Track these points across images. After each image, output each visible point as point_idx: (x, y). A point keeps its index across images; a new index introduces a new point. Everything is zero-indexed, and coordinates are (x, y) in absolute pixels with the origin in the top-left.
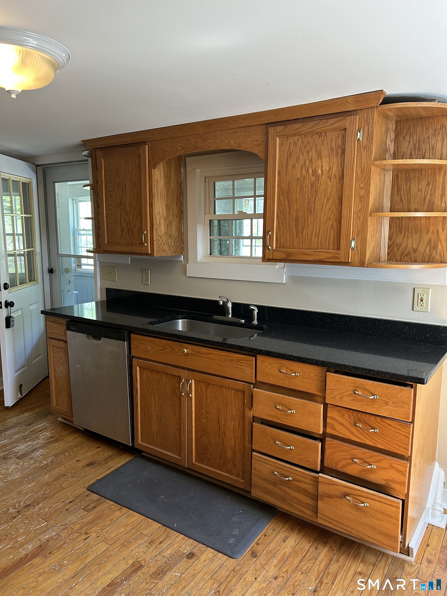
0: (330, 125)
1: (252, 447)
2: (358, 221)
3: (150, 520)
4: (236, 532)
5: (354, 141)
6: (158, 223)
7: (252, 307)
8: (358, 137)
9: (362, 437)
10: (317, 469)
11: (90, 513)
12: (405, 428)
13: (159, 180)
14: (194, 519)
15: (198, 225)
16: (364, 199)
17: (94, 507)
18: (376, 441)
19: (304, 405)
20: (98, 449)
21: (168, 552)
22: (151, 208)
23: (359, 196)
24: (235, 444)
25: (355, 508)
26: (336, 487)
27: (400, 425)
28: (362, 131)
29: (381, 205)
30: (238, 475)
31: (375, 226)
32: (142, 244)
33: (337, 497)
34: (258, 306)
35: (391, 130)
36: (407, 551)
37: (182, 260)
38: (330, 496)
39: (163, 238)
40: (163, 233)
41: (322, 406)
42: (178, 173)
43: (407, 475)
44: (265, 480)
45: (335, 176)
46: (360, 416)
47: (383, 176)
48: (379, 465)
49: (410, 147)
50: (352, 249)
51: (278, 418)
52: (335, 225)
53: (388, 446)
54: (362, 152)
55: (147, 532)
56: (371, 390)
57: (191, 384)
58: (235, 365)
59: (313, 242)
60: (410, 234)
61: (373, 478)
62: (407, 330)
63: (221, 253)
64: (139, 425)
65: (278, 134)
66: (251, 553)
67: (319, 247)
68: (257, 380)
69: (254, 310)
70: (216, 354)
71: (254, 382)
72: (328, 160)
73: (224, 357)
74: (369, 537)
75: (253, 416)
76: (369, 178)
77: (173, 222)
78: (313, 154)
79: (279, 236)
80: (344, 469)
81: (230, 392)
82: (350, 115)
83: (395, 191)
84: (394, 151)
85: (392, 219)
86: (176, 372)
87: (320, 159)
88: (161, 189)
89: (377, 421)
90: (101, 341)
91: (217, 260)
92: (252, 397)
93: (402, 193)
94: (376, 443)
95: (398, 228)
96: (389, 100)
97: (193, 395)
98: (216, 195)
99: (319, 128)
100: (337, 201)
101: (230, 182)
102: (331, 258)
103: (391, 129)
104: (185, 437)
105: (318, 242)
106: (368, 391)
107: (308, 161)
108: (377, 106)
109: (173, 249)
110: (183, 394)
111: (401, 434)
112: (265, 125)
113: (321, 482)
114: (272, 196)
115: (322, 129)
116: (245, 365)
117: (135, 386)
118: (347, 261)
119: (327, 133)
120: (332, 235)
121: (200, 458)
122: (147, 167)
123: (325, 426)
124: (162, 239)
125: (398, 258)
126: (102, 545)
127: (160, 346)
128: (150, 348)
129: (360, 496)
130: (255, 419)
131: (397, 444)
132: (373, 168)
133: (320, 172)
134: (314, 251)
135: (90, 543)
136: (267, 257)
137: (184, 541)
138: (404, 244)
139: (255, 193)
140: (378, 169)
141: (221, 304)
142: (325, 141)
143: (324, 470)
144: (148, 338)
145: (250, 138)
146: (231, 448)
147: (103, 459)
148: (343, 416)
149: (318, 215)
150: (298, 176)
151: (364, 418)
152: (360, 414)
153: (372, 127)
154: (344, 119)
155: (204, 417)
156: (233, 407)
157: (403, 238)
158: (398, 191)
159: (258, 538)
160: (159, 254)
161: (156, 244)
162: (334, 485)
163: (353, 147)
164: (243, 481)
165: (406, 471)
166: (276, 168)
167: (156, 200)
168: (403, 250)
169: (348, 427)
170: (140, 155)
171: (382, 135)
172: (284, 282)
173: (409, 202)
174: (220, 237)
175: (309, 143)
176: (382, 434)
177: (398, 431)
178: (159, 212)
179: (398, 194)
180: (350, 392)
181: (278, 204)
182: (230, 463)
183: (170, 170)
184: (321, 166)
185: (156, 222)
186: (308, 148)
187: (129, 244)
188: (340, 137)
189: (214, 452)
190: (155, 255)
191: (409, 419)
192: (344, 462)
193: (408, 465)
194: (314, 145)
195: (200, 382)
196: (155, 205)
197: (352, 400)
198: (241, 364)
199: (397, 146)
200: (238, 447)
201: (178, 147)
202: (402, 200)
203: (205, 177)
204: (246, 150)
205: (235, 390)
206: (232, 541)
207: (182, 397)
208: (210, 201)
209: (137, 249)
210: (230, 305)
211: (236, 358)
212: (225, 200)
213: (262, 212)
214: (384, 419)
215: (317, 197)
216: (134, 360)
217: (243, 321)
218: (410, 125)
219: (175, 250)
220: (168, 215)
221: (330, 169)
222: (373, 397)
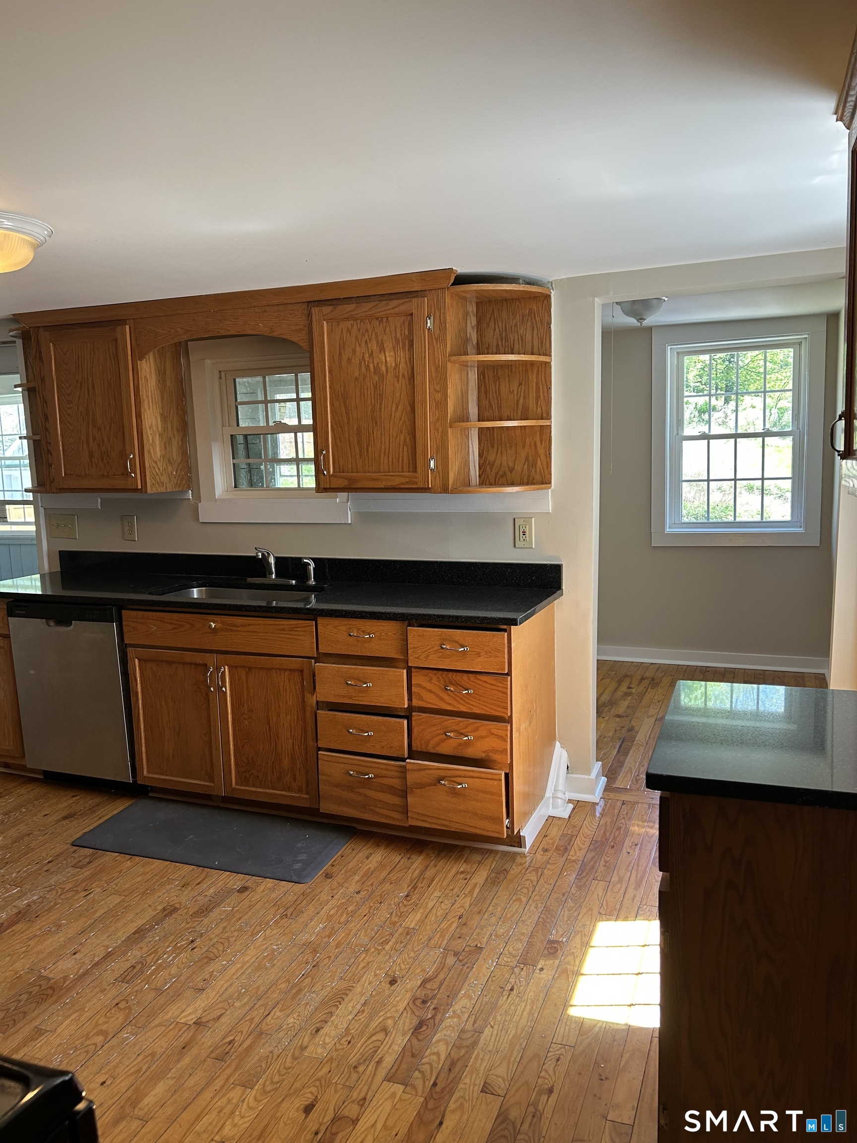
0: (393, 308)
1: (317, 745)
2: (436, 434)
3: (178, 864)
4: (303, 857)
5: (423, 330)
6: (151, 441)
7: (305, 561)
8: (429, 325)
9: (456, 704)
10: (404, 755)
11: (84, 870)
12: (502, 683)
13: (148, 376)
14: (243, 853)
15: (212, 443)
16: (441, 404)
17: (90, 862)
18: (471, 705)
19: (382, 674)
20: (75, 798)
21: (212, 891)
22: (139, 420)
23: (435, 400)
24: (293, 746)
25: (452, 793)
26: (428, 772)
27: (496, 680)
28: (432, 317)
29: (465, 412)
30: (300, 790)
31: (459, 440)
32: (127, 475)
33: (430, 785)
34: (313, 559)
35: (471, 314)
36: (518, 841)
37: (191, 498)
38: (421, 786)
39: (160, 465)
40: (159, 456)
41: (405, 671)
42: (177, 365)
43: (509, 740)
44: (337, 785)
45: (403, 376)
46: (450, 677)
47: (466, 374)
48: (476, 734)
49: (495, 337)
50: (431, 470)
51: (351, 698)
52: (408, 440)
53: (485, 708)
54: (435, 345)
55: (176, 876)
56: (460, 642)
57: (224, 672)
58: (288, 636)
59: (382, 462)
60: (503, 449)
61: (471, 752)
62: (509, 573)
63: (251, 484)
64: (144, 749)
65: (325, 317)
66: (324, 875)
67: (391, 470)
68: (320, 651)
69: (310, 564)
70: (258, 625)
71: (316, 656)
72: (393, 354)
73: (271, 626)
74: (471, 826)
75: (317, 701)
76: (446, 378)
77: (173, 440)
78: (374, 346)
79: (336, 457)
80: (436, 749)
81: (283, 675)
82: (417, 297)
83: (483, 394)
84: (478, 341)
85: (481, 430)
86: (199, 658)
87: (382, 352)
88: (153, 389)
89: (470, 680)
90: (72, 627)
91: (247, 495)
92: (314, 676)
93: (491, 396)
94: (472, 707)
95: (489, 443)
96: (462, 280)
97: (228, 689)
98: (238, 397)
99: (379, 312)
100: (409, 408)
101: (260, 379)
102: (408, 483)
103: (470, 312)
104: (219, 751)
105: (388, 462)
106: (457, 642)
107: (367, 355)
108: (448, 288)
109: (175, 482)
110: (212, 689)
111: (499, 691)
112: (306, 304)
113: (409, 770)
114: (322, 401)
115: (381, 314)
116: (302, 633)
117: (133, 690)
118: (426, 487)
119: (389, 318)
120: (405, 452)
121: (243, 779)
122: (130, 358)
123: (410, 699)
124: (158, 466)
125: (492, 481)
126: (114, 898)
127: (171, 623)
128: (155, 628)
129: (456, 777)
130: (320, 705)
131: (494, 704)
132: (449, 365)
133: (384, 368)
134: (385, 475)
135: (94, 899)
136: (322, 486)
137: (231, 878)
138: (498, 462)
139: (298, 395)
140: (457, 365)
141: (260, 557)
142: (388, 329)
143: (412, 755)
144: (150, 614)
145: (286, 320)
146: (288, 754)
147: (87, 809)
148: (430, 681)
149: (386, 426)
150: (357, 374)
151: (455, 679)
152: (451, 674)
153: (444, 313)
154: (410, 301)
155: (246, 716)
156: (288, 694)
157: (497, 455)
158: (486, 394)
159: (333, 860)
160: (154, 489)
161: (149, 474)
162: (425, 770)
163: (423, 337)
164: (307, 796)
165: (507, 735)
166: (325, 364)
167: (146, 406)
168: (497, 471)
169: (437, 693)
170: (116, 340)
171: (460, 321)
172: (350, 522)
173: (500, 407)
174: (249, 461)
175: (367, 330)
176: (477, 694)
177: (495, 688)
178: (151, 424)
179: (486, 397)
180: (436, 648)
181: (331, 412)
182: (287, 775)
183: (165, 362)
184: (384, 361)
185: (148, 441)
186: (367, 337)
187: (103, 475)
188: (407, 324)
189: (264, 765)
190: (149, 490)
191: (504, 670)
192: (437, 739)
193: (509, 728)
194: (374, 334)
195: (236, 667)
196: (144, 415)
197: (439, 658)
198: (296, 633)
199: (481, 335)
200: (297, 750)
201: (179, 330)
202: (490, 404)
203: (220, 372)
204: (283, 337)
205: (290, 670)
206: (297, 866)
207: (210, 693)
208: (229, 407)
209: (119, 483)
210: (272, 560)
211: (289, 626)
212: (252, 405)
213: (310, 422)
214: (478, 676)
215: (383, 403)
216: (129, 649)
217: (294, 582)
218: (493, 309)
219: (179, 482)
220: (165, 429)
221: (396, 365)
222: (463, 649)
